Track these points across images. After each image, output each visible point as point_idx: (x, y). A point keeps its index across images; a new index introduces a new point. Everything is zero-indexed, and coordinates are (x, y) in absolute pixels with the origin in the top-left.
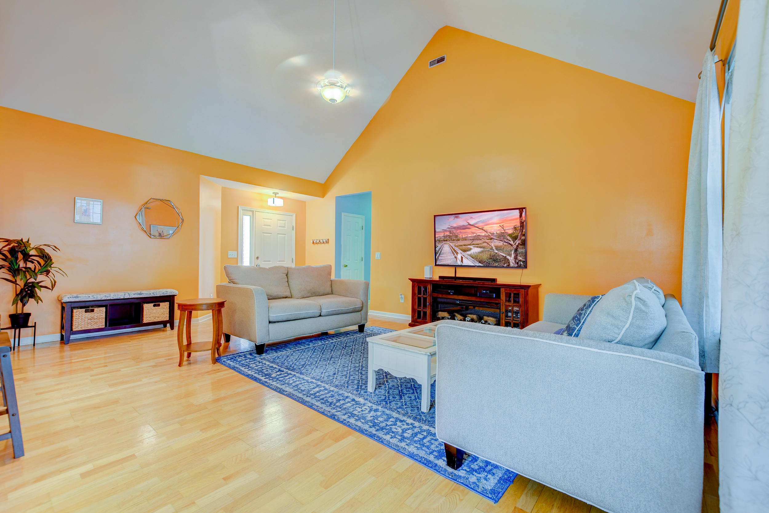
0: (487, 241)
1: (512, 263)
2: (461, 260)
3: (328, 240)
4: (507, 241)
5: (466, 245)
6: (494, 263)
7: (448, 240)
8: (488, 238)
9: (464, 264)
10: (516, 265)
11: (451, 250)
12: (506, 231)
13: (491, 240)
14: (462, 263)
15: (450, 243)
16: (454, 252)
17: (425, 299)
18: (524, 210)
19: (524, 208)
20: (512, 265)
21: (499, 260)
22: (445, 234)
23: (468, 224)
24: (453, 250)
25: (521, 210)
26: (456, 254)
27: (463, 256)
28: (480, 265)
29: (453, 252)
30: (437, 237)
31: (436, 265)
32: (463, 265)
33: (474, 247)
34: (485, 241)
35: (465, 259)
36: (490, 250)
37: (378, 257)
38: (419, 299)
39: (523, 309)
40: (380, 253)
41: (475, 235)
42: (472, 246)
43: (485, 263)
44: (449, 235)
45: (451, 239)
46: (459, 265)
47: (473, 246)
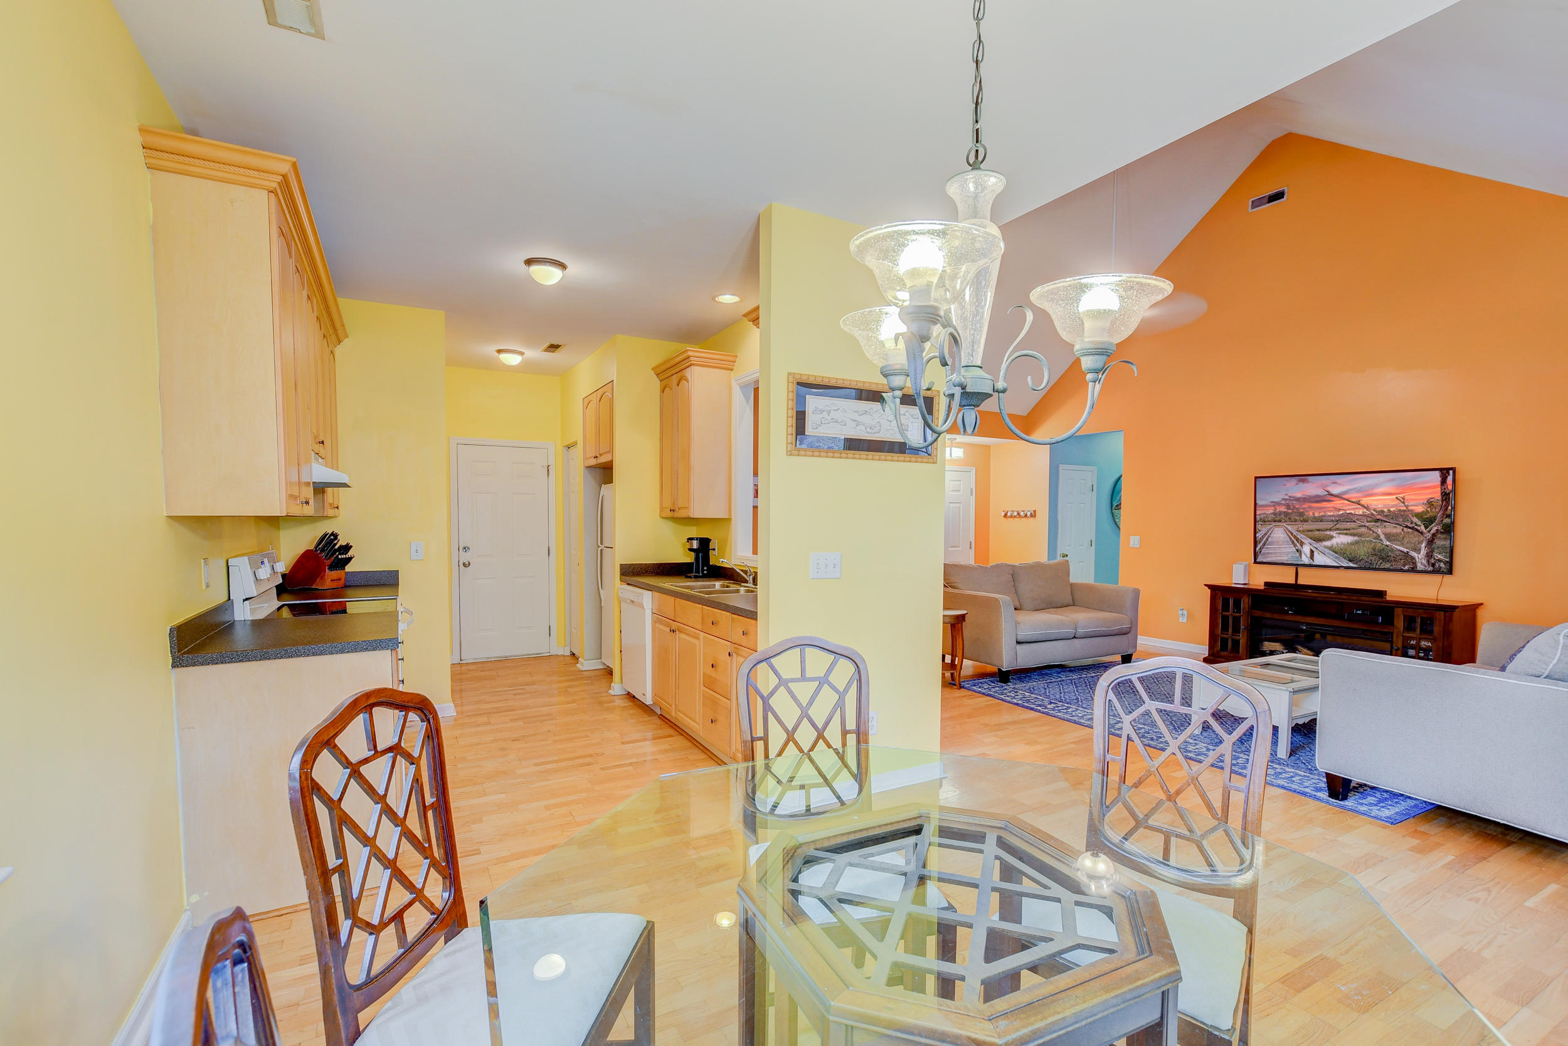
0: (1367, 524)
1: (1422, 563)
2: (1309, 556)
3: (1035, 511)
4: (1411, 526)
5: (1322, 531)
6: (1381, 563)
7: (1283, 521)
8: (1369, 519)
9: (1316, 562)
10: (1431, 568)
11: (1290, 537)
12: (1410, 508)
13: (1376, 522)
14: (1313, 560)
15: (1286, 526)
16: (1295, 541)
17: (1236, 621)
18: (1451, 472)
19: (1454, 469)
20: (1420, 567)
21: (1393, 559)
22: (1278, 510)
23: (1327, 493)
24: (1293, 538)
25: (1444, 472)
26: (1298, 545)
27: (1314, 549)
28: (1351, 565)
29: (1293, 542)
30: (1260, 515)
31: (1255, 562)
32: (1314, 563)
33: (1340, 534)
34: (1363, 524)
35: (1319, 554)
36: (1374, 541)
37: (1136, 543)
38: (1225, 619)
39: (1441, 645)
40: (1139, 537)
41: (1341, 513)
42: (1335, 532)
43: (1363, 562)
44: (1285, 512)
45: (1290, 519)
46: (1306, 563)
47: (1337, 532)
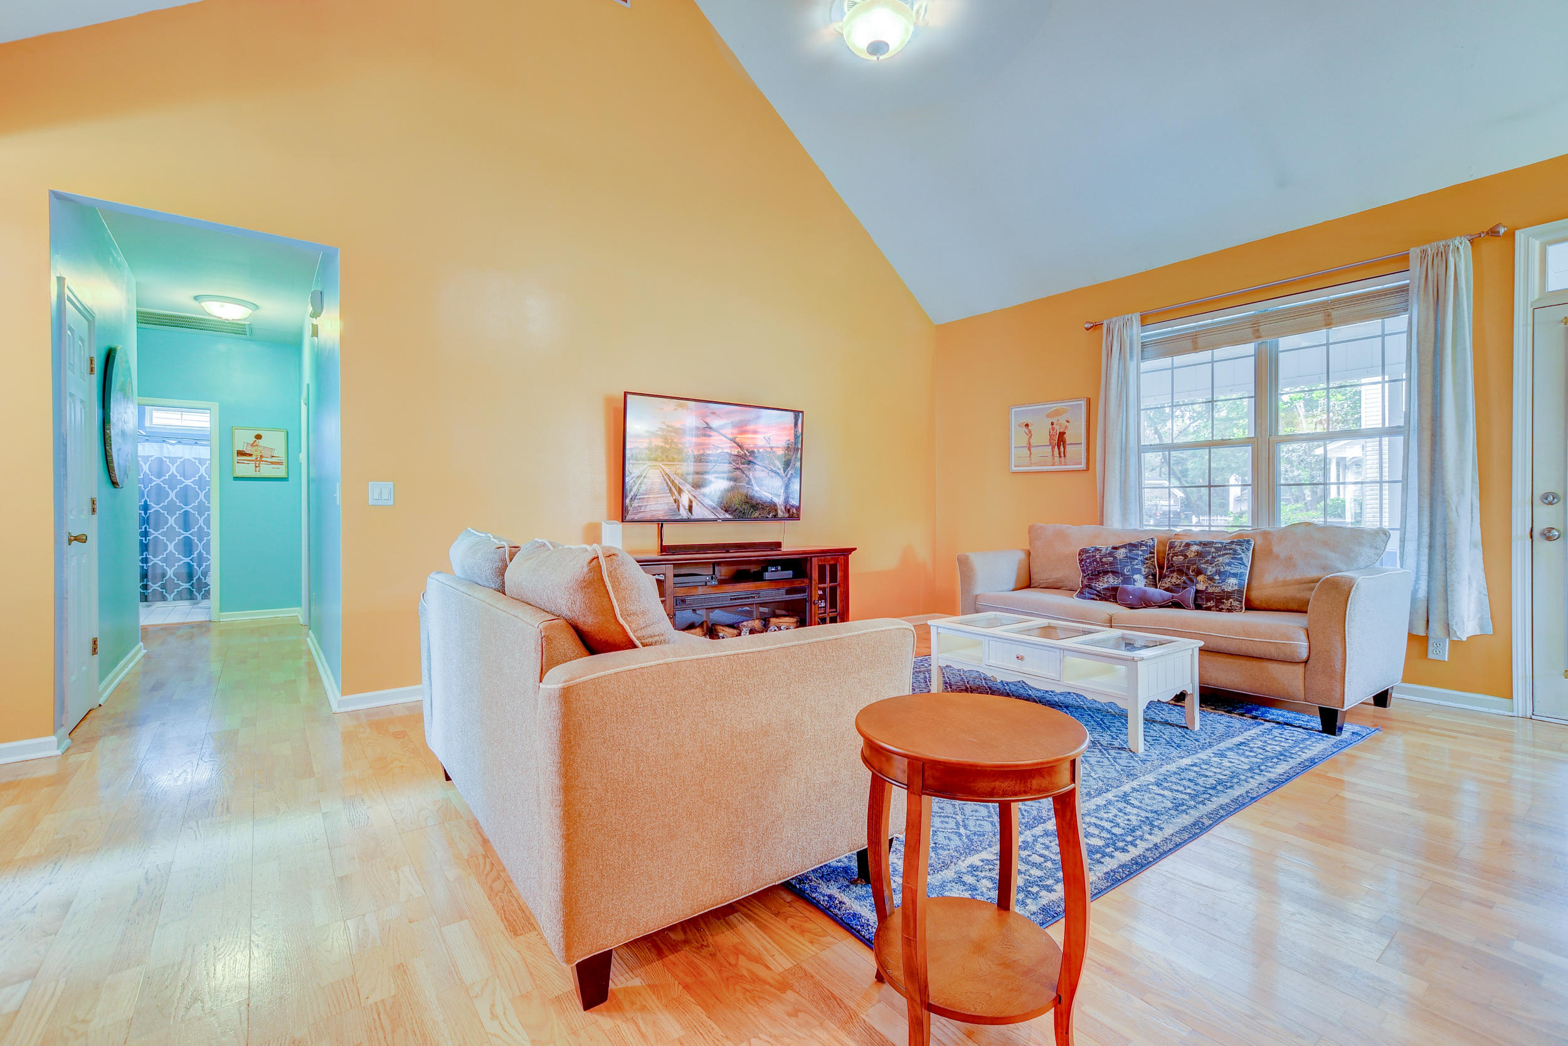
0: (741, 466)
1: (781, 510)
2: (687, 508)
4: (774, 469)
5: (701, 474)
6: (752, 512)
7: (660, 459)
8: (743, 460)
9: (695, 516)
10: (787, 515)
11: (667, 483)
12: (774, 450)
13: (748, 464)
14: (691, 513)
15: (662, 466)
16: (673, 489)
18: (801, 414)
19: (802, 412)
20: (780, 514)
21: (761, 506)
22: (653, 444)
23: (706, 426)
24: (670, 484)
25: (797, 413)
26: (676, 493)
27: (692, 498)
28: (728, 516)
29: (670, 490)
30: (631, 449)
31: (624, 520)
32: (693, 517)
33: (717, 478)
34: (738, 466)
35: (697, 504)
36: (747, 486)
37: (384, 495)
41: (719, 451)
42: (713, 476)
43: (737, 511)
44: (661, 447)
45: (667, 457)
46: (684, 518)
47: (716, 475)
